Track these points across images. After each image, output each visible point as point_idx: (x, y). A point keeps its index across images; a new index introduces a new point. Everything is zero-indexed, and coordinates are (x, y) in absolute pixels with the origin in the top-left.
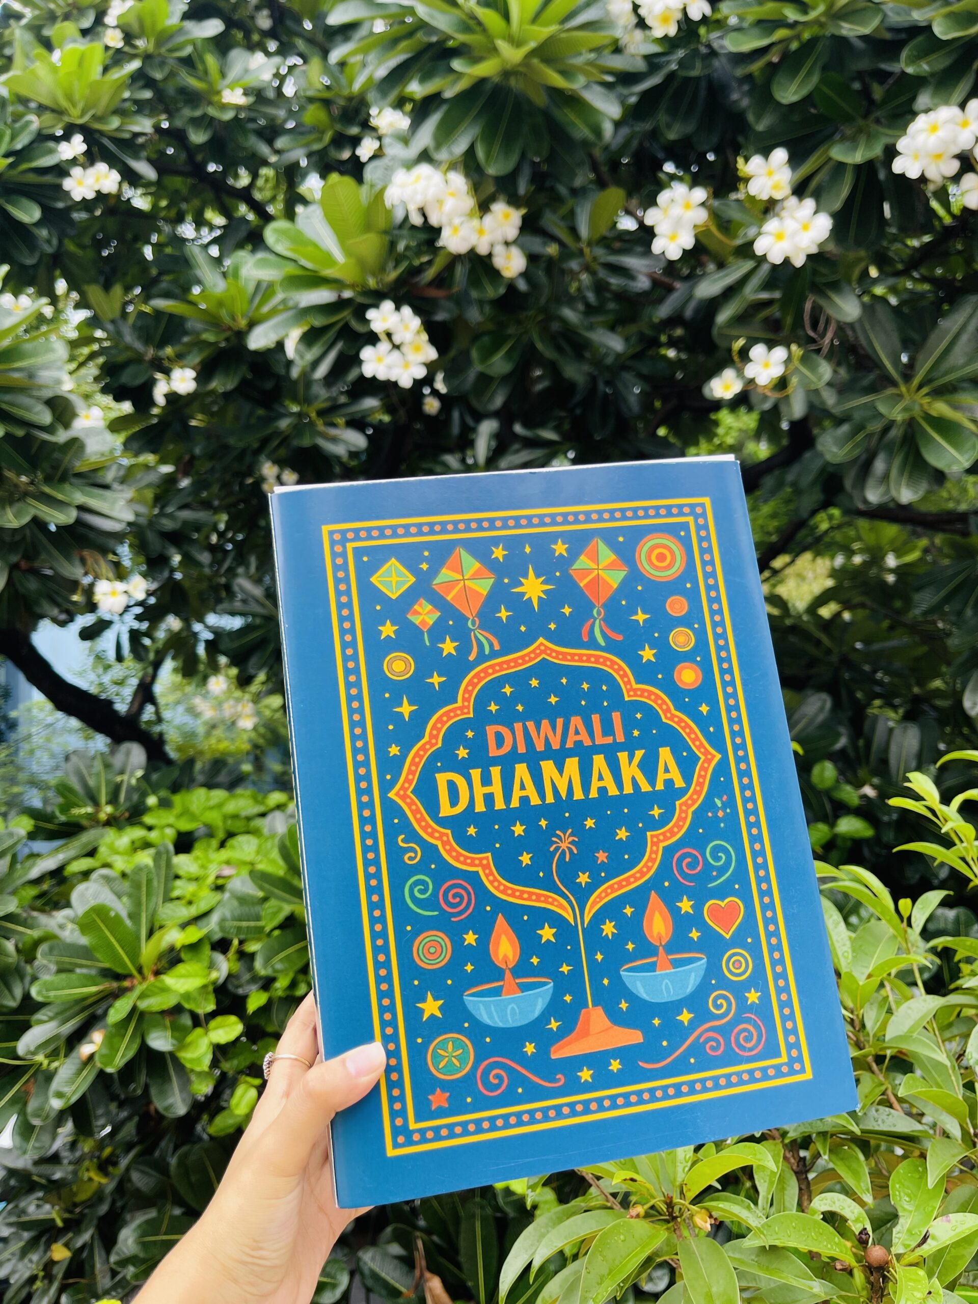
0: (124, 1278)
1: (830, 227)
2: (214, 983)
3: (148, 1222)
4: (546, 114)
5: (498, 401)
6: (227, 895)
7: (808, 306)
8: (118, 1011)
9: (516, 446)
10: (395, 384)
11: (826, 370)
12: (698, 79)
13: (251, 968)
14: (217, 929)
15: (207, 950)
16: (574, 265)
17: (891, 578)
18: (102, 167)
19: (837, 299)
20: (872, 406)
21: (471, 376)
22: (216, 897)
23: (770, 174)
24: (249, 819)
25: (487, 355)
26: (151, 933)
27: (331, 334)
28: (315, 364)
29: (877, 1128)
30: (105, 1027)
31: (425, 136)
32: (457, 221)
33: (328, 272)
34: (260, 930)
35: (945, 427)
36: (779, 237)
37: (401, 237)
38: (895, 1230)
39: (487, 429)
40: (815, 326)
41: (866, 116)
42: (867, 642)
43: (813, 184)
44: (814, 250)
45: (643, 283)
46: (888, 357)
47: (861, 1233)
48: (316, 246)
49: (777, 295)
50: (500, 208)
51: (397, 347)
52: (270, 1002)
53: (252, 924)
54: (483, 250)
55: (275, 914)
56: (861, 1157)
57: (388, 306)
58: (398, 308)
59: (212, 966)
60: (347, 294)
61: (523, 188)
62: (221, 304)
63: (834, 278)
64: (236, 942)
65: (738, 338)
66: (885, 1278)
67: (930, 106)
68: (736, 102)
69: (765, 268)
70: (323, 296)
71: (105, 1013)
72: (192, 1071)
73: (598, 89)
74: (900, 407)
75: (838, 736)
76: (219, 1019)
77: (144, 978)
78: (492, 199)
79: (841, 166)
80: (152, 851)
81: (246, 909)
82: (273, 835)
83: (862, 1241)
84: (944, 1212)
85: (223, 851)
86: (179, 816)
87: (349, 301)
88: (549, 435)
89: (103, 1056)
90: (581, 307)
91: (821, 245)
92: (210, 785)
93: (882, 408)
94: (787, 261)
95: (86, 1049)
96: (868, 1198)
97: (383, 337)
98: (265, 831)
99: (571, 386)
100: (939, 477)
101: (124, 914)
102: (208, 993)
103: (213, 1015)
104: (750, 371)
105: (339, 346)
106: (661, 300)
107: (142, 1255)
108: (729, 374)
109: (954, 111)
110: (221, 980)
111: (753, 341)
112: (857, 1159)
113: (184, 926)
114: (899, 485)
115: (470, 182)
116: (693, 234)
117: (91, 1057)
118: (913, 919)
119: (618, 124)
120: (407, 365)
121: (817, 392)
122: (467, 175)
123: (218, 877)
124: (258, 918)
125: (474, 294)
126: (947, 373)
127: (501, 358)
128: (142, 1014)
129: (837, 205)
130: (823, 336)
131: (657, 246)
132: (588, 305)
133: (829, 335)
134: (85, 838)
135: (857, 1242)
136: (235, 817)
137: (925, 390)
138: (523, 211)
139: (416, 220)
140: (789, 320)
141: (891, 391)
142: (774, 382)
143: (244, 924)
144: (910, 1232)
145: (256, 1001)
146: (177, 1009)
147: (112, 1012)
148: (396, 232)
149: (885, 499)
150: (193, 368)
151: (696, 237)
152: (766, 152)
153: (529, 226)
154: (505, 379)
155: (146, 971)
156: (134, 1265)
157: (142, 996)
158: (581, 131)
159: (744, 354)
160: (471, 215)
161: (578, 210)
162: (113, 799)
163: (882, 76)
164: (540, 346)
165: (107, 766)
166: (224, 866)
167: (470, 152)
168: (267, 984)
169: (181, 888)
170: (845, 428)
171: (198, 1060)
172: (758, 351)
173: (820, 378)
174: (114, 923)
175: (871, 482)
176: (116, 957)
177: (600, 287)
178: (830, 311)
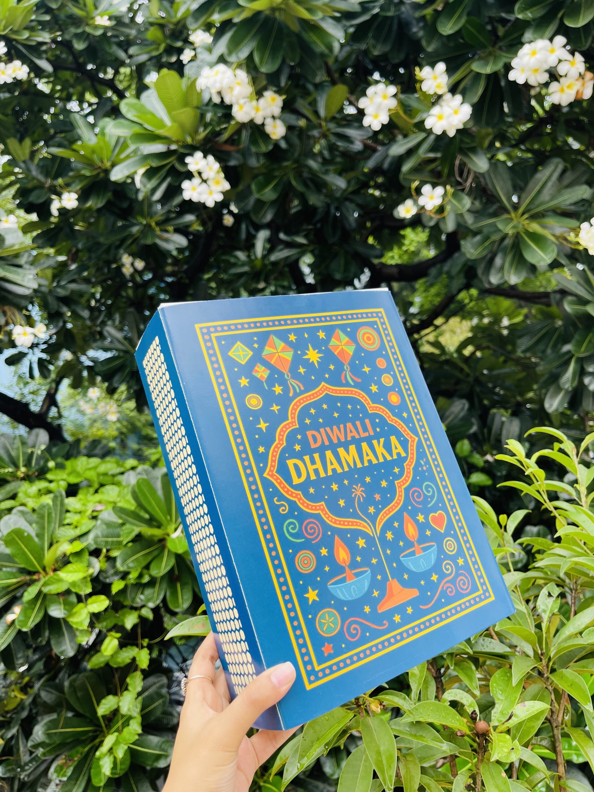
0: (37, 755)
1: (471, 112)
2: (91, 576)
3: (51, 721)
4: (298, 36)
5: (269, 217)
6: (99, 522)
7: (457, 162)
8: (30, 593)
9: (281, 247)
10: (204, 204)
11: (467, 202)
12: (392, 18)
13: (114, 566)
14: (92, 542)
15: (86, 555)
16: (316, 133)
17: (505, 332)
18: (17, 63)
19: (475, 158)
20: (494, 225)
21: (251, 201)
22: (93, 523)
23: (435, 78)
24: (114, 476)
25: (261, 188)
26: (51, 545)
27: (164, 172)
28: (154, 191)
29: (483, 650)
30: (22, 603)
31: (222, 47)
32: (242, 101)
33: (161, 132)
34: (120, 543)
35: (537, 238)
36: (440, 117)
37: (207, 111)
38: (493, 712)
39: (263, 235)
40: (461, 175)
41: (494, 45)
42: (490, 369)
43: (461, 86)
44: (461, 127)
45: (358, 146)
46: (504, 195)
47: (472, 713)
48: (153, 115)
49: (439, 155)
50: (269, 95)
51: (205, 181)
52: (126, 586)
53: (115, 539)
54: (259, 121)
55: (130, 533)
56: (474, 668)
57: (199, 155)
58: (205, 157)
59: (89, 565)
60: (173, 147)
61: (283, 82)
62: (93, 152)
63: (473, 145)
64: (104, 551)
65: (415, 181)
66: (486, 740)
67: (532, 39)
68: (415, 33)
69: (432, 137)
70: (159, 147)
71: (22, 595)
72: (77, 629)
73: (330, 21)
74: (511, 225)
75: (472, 425)
76: (94, 598)
77: (47, 573)
78: (265, 89)
79: (478, 75)
80: (51, 495)
81: (111, 531)
82: (128, 485)
83: (473, 718)
84: (522, 700)
85: (96, 495)
86: (69, 474)
87: (175, 151)
88: (301, 240)
89: (20, 621)
90: (320, 160)
91: (465, 124)
92: (89, 456)
93: (500, 226)
94: (444, 133)
95: (10, 617)
96: (477, 693)
97: (196, 174)
98: (124, 483)
99: (314, 209)
100: (533, 269)
101: (33, 534)
102: (86, 582)
103: (90, 595)
104: (422, 201)
105: (168, 179)
106: (368, 158)
107: (47, 741)
108: (409, 203)
109: (547, 42)
110: (95, 574)
111: (423, 183)
112: (471, 669)
113: (72, 541)
114: (509, 272)
115: (250, 77)
116: (388, 114)
117: (13, 622)
118: (508, 527)
119: (343, 45)
120: (211, 193)
121: (461, 215)
122: (248, 72)
123: (93, 511)
124: (118, 536)
125: (254, 149)
126: (539, 206)
127: (271, 190)
128: (45, 595)
129: (476, 99)
130: (466, 181)
131: (366, 121)
132: (324, 159)
133: (470, 180)
134: (9, 488)
135: (470, 720)
136: (105, 474)
137: (526, 216)
138: (284, 97)
139: (217, 100)
140: (446, 171)
141: (505, 216)
142: (437, 208)
143: (110, 539)
144: (502, 713)
145: (117, 586)
146: (68, 592)
147: (26, 594)
148: (205, 108)
149: (502, 281)
150: (76, 192)
151: (390, 116)
152: (433, 65)
153: (287, 107)
154: (273, 203)
155: (48, 569)
156: (43, 747)
157: (45, 584)
158: (320, 48)
159: (418, 191)
160: (251, 99)
161: (319, 99)
162: (28, 464)
163: (504, 22)
164: (294, 183)
165: (24, 443)
166: (98, 504)
167: (250, 57)
168: (124, 576)
169: (70, 518)
170: (478, 238)
171: (81, 623)
172: (427, 189)
173: (463, 207)
174: (27, 540)
175: (493, 271)
176: (28, 560)
177: (332, 148)
178: (470, 166)
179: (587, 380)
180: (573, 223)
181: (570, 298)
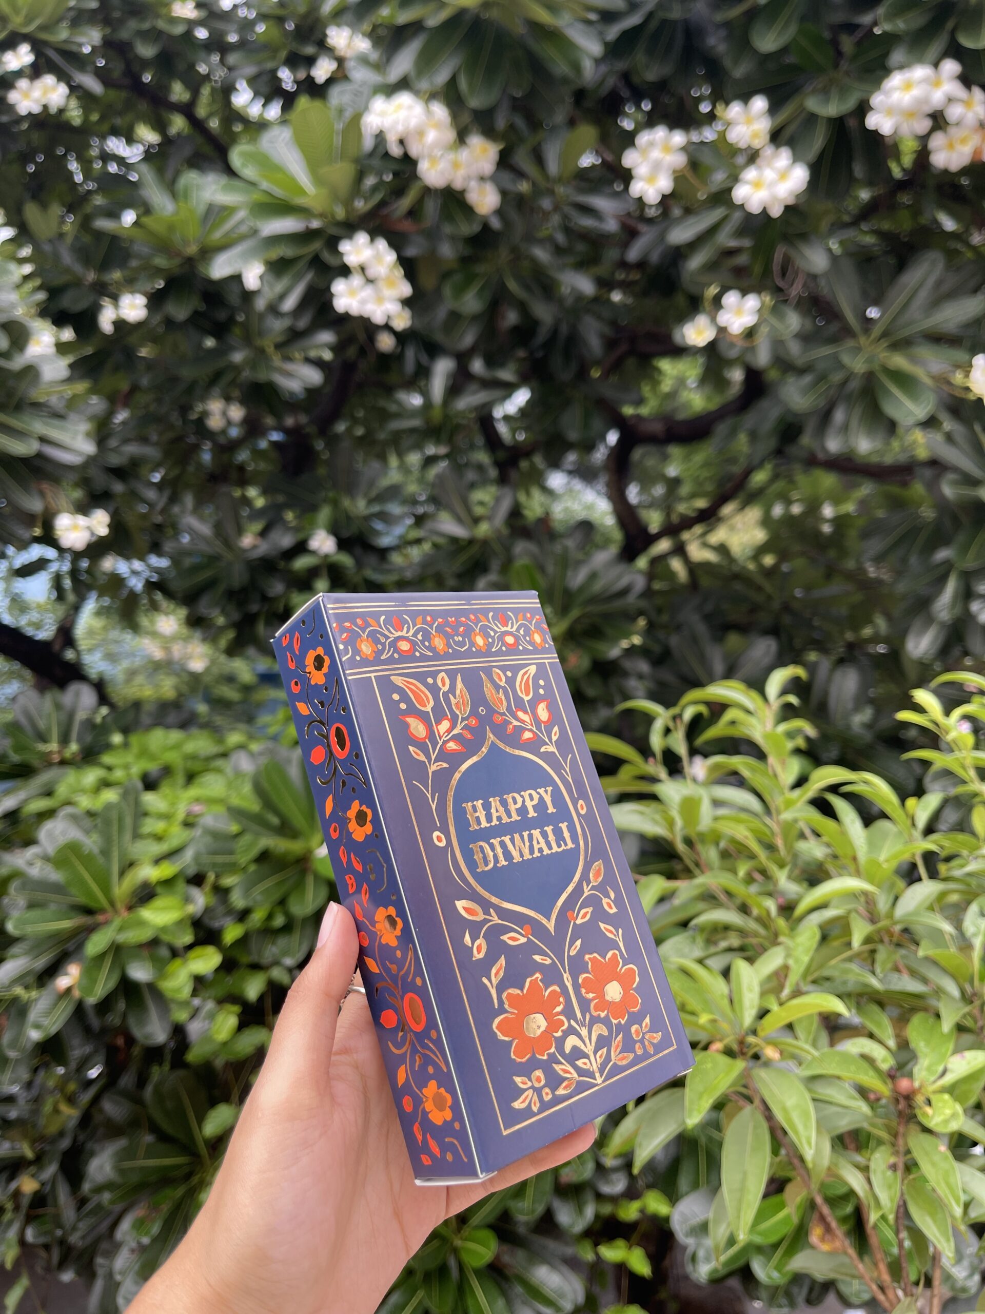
1: (807, 177)
2: (191, 916)
3: (121, 1150)
4: (526, 49)
5: (468, 340)
6: (198, 832)
8: (96, 944)
9: (473, 386)
10: (368, 319)
11: (794, 321)
12: (674, 23)
13: (226, 902)
14: (192, 863)
15: (181, 886)
16: (546, 204)
17: (827, 529)
18: (49, 80)
19: (804, 249)
20: (835, 358)
21: (441, 313)
22: (187, 833)
23: (749, 122)
24: (208, 759)
25: (460, 291)
26: (123, 871)
27: (301, 264)
28: (282, 297)
30: (82, 960)
31: (403, 64)
32: (435, 154)
33: (299, 201)
34: (235, 864)
35: (904, 381)
36: (757, 185)
37: (372, 167)
38: (915, 1068)
39: (442, 368)
40: (783, 275)
41: (835, 68)
42: (808, 588)
43: (789, 133)
44: (791, 201)
45: (611, 226)
46: (851, 307)
47: (889, 1069)
48: (283, 172)
49: (746, 243)
51: (370, 281)
52: (247, 933)
53: (227, 858)
54: (458, 185)
55: (250, 848)
57: (362, 238)
60: (315, 224)
61: (501, 123)
62: (171, 228)
63: (804, 229)
65: (710, 285)
67: (905, 63)
68: (713, 46)
69: (737, 216)
70: (287, 225)
71: (80, 946)
72: (173, 999)
73: (580, 26)
74: (860, 359)
76: (198, 951)
77: (116, 911)
78: (468, 130)
79: (814, 117)
80: (117, 789)
81: (219, 844)
82: (238, 774)
84: (958, 1051)
85: (190, 788)
86: (140, 757)
87: (319, 232)
89: (81, 988)
90: (550, 247)
91: (798, 196)
92: (168, 727)
93: (846, 359)
95: (63, 982)
96: (892, 1043)
97: (356, 270)
98: (231, 770)
99: (537, 324)
100: (891, 427)
102: (185, 926)
103: (190, 947)
104: (724, 318)
105: (309, 276)
106: (629, 244)
107: (119, 1181)
108: (702, 320)
109: (928, 70)
110: (198, 914)
111: (725, 290)
113: (157, 861)
114: (857, 435)
115: (451, 114)
116: (672, 178)
117: (69, 990)
118: (917, 818)
119: (598, 61)
121: (783, 342)
122: (449, 106)
123: (189, 814)
125: (447, 229)
126: (904, 328)
127: (473, 296)
128: (120, 948)
129: (813, 155)
130: (792, 285)
131: (637, 188)
132: (557, 246)
133: (797, 286)
135: (886, 1077)
136: (194, 757)
137: (883, 344)
138: (501, 147)
139: (395, 151)
140: (757, 269)
141: (850, 343)
142: (745, 331)
143: (219, 858)
145: (232, 933)
146: (154, 943)
147: (87, 946)
148: (365, 162)
149: (845, 449)
150: (145, 294)
151: (675, 182)
152: (745, 99)
153: (504, 161)
154: (475, 318)
155: (120, 906)
157: (121, 929)
158: (561, 68)
159: (717, 302)
160: (449, 146)
161: (547, 145)
162: (65, 740)
163: (850, 28)
164: (511, 286)
165: (58, 706)
166: (194, 804)
167: (452, 82)
168: (243, 915)
169: (151, 826)
170: (808, 379)
171: (179, 990)
172: (731, 298)
173: (788, 328)
174: (87, 860)
175: (831, 432)
176: (89, 893)
177: (568, 227)
178: (799, 263)
179: (975, 607)
180: (960, 355)
181: (951, 476)
